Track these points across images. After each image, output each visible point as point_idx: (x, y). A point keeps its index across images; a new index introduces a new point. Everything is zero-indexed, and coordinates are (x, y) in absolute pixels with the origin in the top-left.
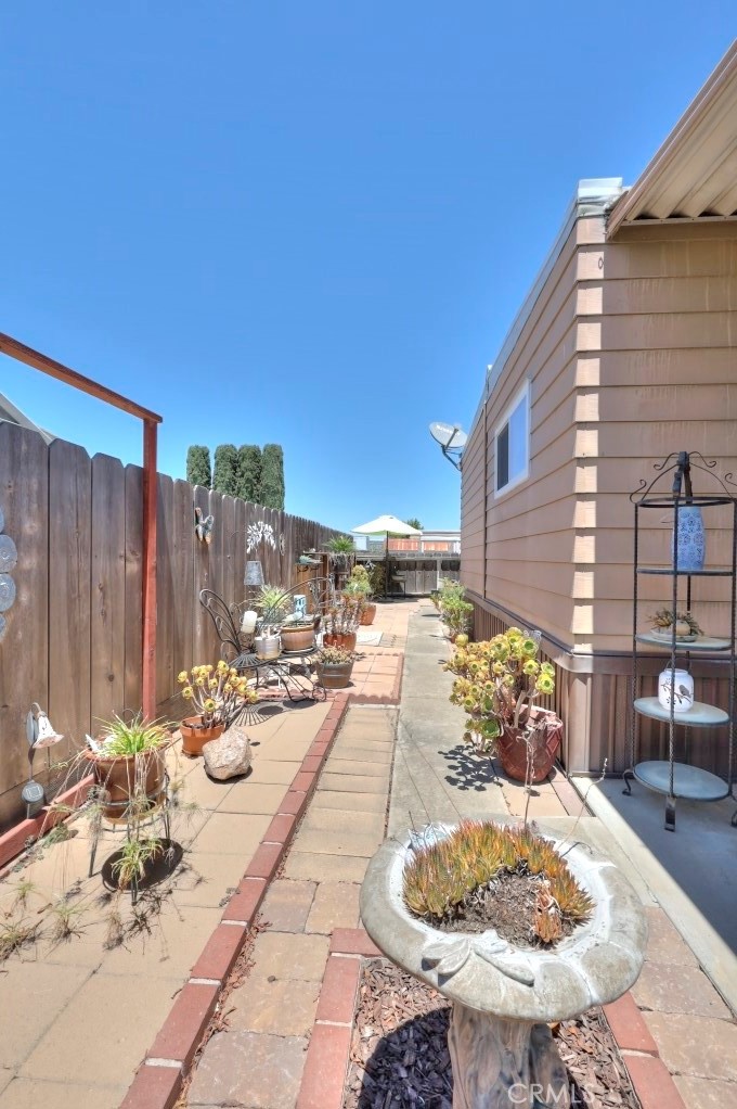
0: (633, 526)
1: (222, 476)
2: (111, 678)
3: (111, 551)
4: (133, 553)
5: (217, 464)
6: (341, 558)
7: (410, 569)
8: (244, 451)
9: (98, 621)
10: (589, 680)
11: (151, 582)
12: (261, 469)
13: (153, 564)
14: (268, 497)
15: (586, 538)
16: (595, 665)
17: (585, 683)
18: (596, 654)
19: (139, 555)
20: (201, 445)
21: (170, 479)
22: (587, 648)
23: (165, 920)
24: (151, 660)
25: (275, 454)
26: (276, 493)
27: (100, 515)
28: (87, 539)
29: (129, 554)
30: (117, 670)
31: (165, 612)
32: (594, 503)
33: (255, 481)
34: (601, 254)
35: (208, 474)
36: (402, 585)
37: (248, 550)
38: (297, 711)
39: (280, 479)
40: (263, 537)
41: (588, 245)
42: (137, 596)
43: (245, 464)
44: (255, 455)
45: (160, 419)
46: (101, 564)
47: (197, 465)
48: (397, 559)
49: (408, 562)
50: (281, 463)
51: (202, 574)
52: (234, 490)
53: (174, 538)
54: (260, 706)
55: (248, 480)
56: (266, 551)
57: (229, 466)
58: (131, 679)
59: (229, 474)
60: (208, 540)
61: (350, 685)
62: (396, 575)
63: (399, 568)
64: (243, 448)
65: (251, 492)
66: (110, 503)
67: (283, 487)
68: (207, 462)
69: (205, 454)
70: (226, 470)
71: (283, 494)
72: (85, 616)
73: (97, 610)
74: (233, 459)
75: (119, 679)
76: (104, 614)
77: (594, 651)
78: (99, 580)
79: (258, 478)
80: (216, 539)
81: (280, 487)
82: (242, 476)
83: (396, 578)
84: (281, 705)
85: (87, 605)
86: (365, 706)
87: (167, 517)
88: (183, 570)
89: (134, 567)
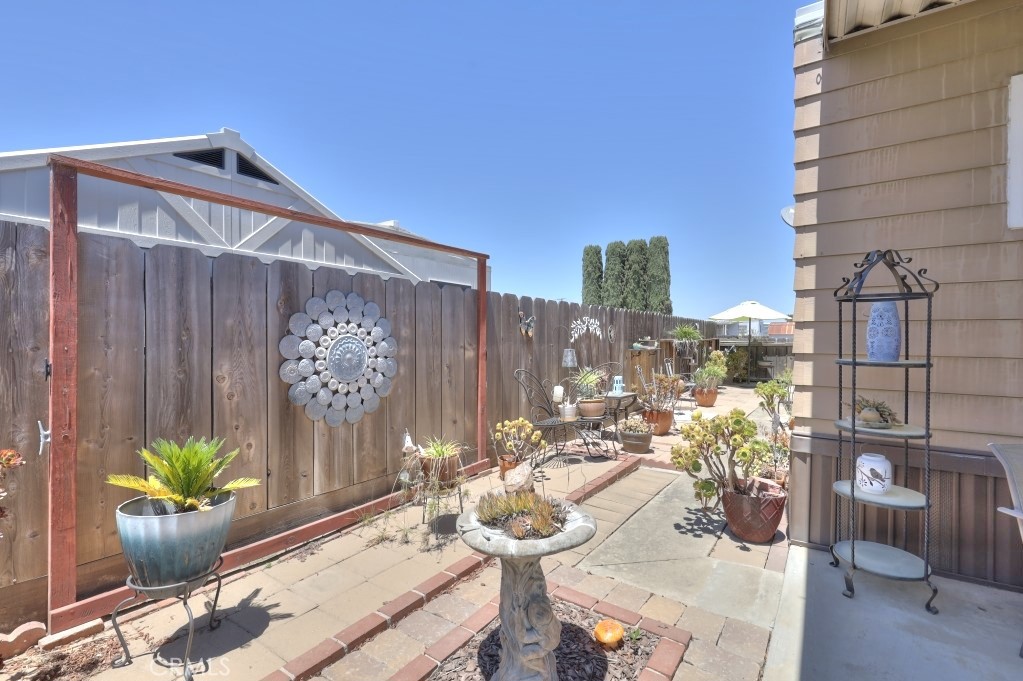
0: (838, 320)
1: (612, 270)
2: (455, 422)
3: (454, 344)
4: (470, 345)
5: (608, 260)
6: (683, 345)
7: (780, 355)
8: (632, 246)
9: (446, 386)
10: (808, 459)
11: (482, 363)
12: (647, 260)
13: (484, 351)
14: (653, 286)
15: (805, 331)
16: (813, 447)
17: (805, 461)
18: (814, 436)
19: (475, 346)
20: (594, 245)
21: (499, 294)
22: (806, 430)
23: (448, 549)
24: (482, 414)
25: (661, 246)
26: (661, 281)
27: (447, 323)
28: (439, 337)
29: (467, 346)
30: (458, 417)
31: (495, 385)
32: (813, 298)
33: (642, 272)
34: (819, 71)
35: (600, 269)
36: (769, 370)
37: (572, 340)
38: (592, 464)
39: (666, 269)
40: (588, 329)
41: (805, 65)
42: (474, 372)
43: (633, 257)
44: (641, 248)
45: (488, 257)
46: (447, 351)
47: (591, 262)
48: (764, 344)
49: (777, 347)
50: (667, 253)
51: (527, 358)
52: (622, 282)
53: (501, 333)
54: (567, 458)
55: (635, 272)
56: (593, 340)
57: (618, 260)
58: (469, 425)
59: (618, 267)
60: (530, 334)
61: (651, 451)
62: (762, 360)
63: (766, 353)
64: (630, 243)
65: (639, 282)
66: (453, 315)
67: (669, 275)
68: (600, 259)
69: (597, 252)
70: (615, 264)
71: (669, 282)
72: (437, 383)
73: (445, 379)
74: (620, 254)
75: (460, 424)
76: (450, 382)
77: (813, 433)
78: (446, 361)
79: (644, 269)
80: (540, 332)
81: (665, 276)
82: (630, 268)
83: (762, 363)
84: (582, 458)
85: (439, 376)
86: (654, 469)
87: (496, 321)
88: (510, 355)
89: (470, 354)
